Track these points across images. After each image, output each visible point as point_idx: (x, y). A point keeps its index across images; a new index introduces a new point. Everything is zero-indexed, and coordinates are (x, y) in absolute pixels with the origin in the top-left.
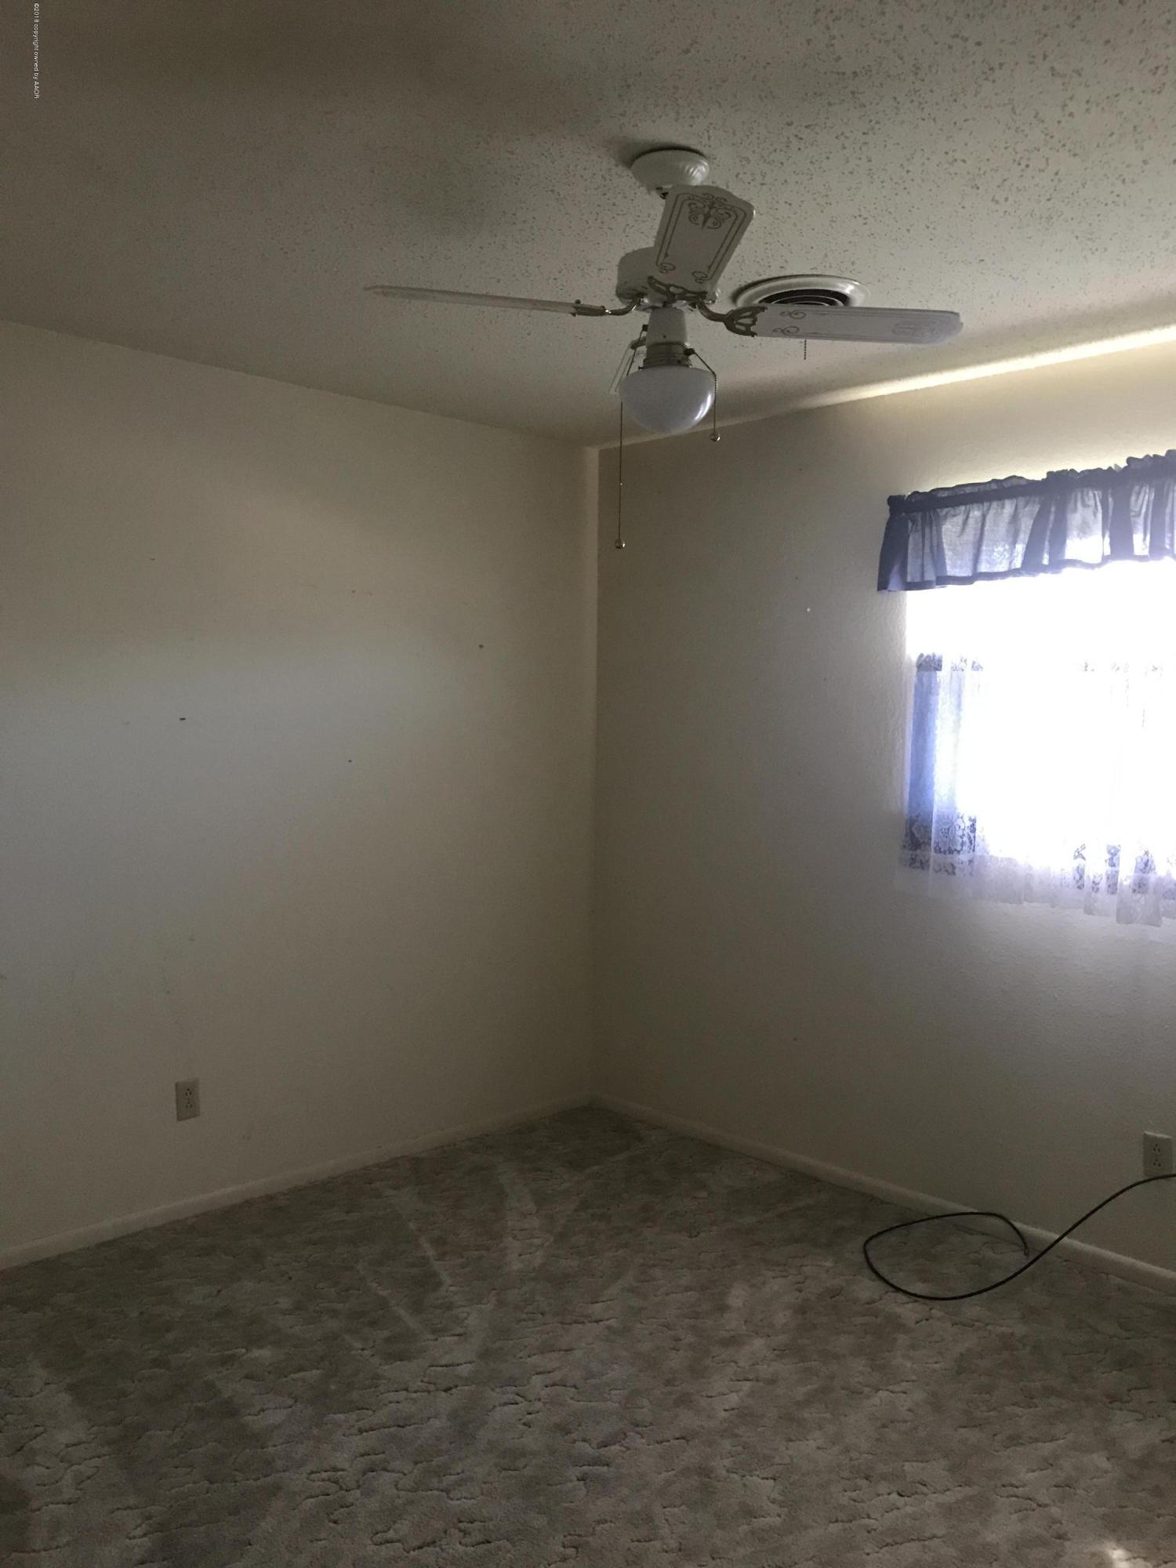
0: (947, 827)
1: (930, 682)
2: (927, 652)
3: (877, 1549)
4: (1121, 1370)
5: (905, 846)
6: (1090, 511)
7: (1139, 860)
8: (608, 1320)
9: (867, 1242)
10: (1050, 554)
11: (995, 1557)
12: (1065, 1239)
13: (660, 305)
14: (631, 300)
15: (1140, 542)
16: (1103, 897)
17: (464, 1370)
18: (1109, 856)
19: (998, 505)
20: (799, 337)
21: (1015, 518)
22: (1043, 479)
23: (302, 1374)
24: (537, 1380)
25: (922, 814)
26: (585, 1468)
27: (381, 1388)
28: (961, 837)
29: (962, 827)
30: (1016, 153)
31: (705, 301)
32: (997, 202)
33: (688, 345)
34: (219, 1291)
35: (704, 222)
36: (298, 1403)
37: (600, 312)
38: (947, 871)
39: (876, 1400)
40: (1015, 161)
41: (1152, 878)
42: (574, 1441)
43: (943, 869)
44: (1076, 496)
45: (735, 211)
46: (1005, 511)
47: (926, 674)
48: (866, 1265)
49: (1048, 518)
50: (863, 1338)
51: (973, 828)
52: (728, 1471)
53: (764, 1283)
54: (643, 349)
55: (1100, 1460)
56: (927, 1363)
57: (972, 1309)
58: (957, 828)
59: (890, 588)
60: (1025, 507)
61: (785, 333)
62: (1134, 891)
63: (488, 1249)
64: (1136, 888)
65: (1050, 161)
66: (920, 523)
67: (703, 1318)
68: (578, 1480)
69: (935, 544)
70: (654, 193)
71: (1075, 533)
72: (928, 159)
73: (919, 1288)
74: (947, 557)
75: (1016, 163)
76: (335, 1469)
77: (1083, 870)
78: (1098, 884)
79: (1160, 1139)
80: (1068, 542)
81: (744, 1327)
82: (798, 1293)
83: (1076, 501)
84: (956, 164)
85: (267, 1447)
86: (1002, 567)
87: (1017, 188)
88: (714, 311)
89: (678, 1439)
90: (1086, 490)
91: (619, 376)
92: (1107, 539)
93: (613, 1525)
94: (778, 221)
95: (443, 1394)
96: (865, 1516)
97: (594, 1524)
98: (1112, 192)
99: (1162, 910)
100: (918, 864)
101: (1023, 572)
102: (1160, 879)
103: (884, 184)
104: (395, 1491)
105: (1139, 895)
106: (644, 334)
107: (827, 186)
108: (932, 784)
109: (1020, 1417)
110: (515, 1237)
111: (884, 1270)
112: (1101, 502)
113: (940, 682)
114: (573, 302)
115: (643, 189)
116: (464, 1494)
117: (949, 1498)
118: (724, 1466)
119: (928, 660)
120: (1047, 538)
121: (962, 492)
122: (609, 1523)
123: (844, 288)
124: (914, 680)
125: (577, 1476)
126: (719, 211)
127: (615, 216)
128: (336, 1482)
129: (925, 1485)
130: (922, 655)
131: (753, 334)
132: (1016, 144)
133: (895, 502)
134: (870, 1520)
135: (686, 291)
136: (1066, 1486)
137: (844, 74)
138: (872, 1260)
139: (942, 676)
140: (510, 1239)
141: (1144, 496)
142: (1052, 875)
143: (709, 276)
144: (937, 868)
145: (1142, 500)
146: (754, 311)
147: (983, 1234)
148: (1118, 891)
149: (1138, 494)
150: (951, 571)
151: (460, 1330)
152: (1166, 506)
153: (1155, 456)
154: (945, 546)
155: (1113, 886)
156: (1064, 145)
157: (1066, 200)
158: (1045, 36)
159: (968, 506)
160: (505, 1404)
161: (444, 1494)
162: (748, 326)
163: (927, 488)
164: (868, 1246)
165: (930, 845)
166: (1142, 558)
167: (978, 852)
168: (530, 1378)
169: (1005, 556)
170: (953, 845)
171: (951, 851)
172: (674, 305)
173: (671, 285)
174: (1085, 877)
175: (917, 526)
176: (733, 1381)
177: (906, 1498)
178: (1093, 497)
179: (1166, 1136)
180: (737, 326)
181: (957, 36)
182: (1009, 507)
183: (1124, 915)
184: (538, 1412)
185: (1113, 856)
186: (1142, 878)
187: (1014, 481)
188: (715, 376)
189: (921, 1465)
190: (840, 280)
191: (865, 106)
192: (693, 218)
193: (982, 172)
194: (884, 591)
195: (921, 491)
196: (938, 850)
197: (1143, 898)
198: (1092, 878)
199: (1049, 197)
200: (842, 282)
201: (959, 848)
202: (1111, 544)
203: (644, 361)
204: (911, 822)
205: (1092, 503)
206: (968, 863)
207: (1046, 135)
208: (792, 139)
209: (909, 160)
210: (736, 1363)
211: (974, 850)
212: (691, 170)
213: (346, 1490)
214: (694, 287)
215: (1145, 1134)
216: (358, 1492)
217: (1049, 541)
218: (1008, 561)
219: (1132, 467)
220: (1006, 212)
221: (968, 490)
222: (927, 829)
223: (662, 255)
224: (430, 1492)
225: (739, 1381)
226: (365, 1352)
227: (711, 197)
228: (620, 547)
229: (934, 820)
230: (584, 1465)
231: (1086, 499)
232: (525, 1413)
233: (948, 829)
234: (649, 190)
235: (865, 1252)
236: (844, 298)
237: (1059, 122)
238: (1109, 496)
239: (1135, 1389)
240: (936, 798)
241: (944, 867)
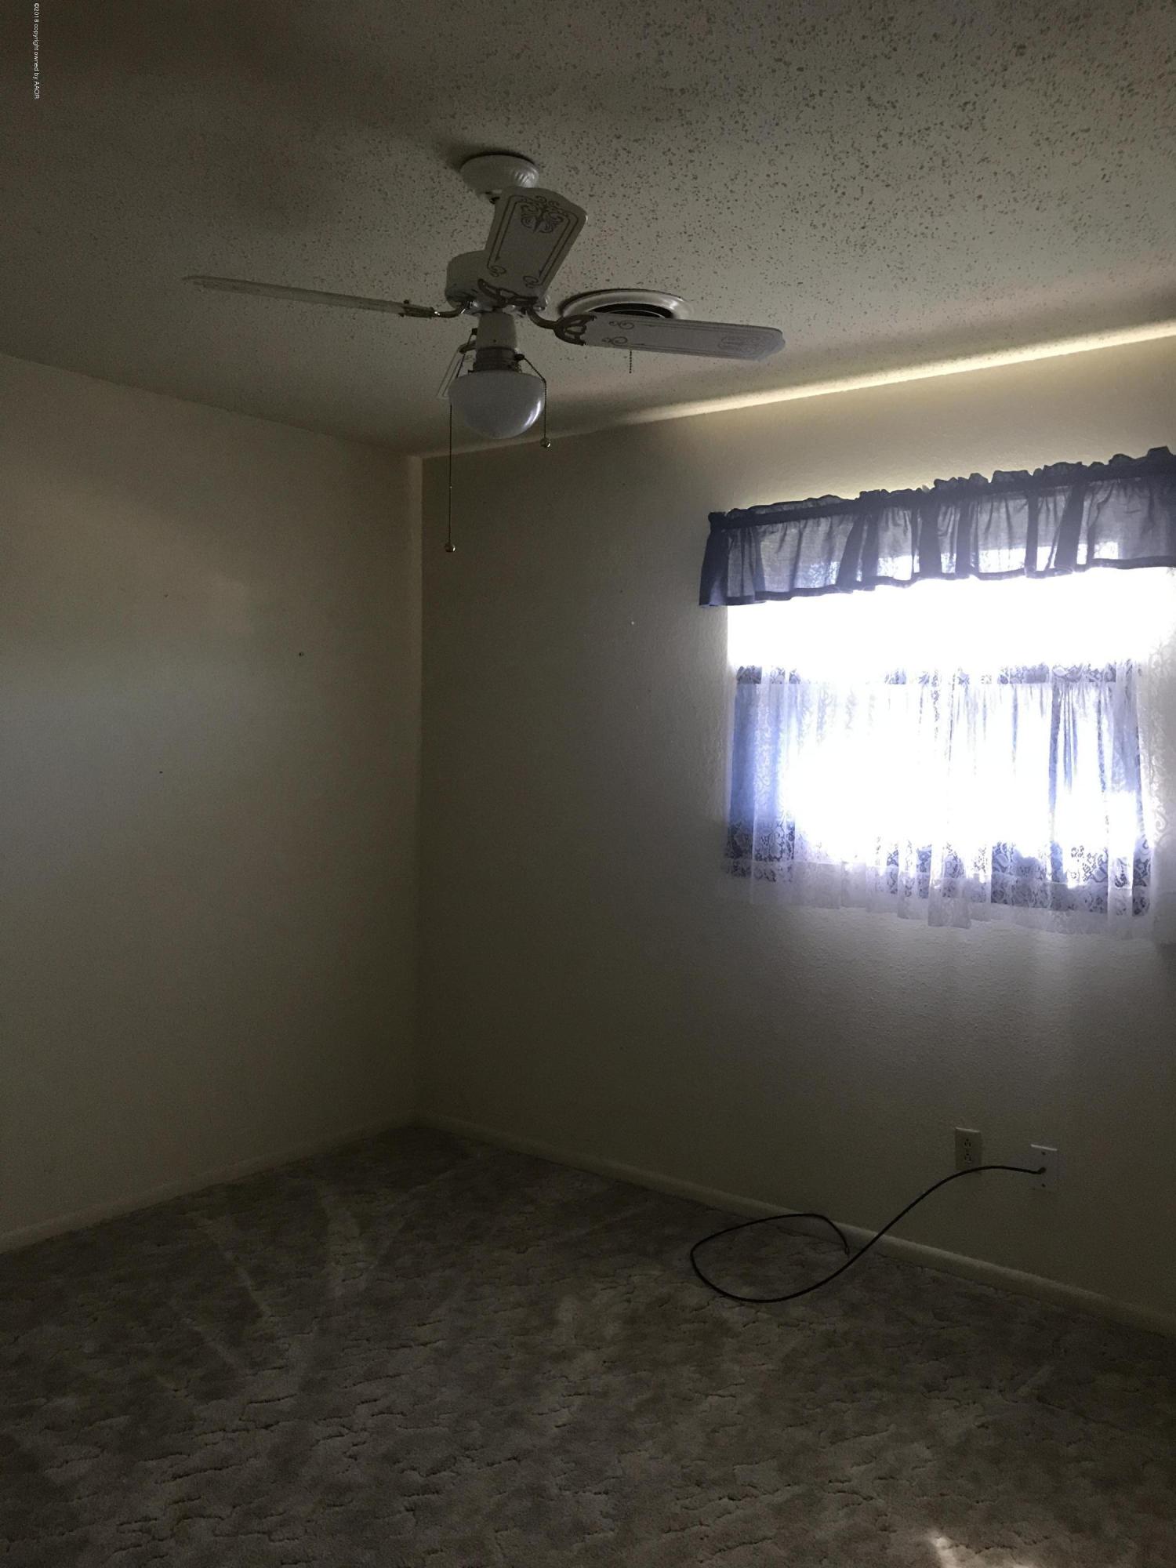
0: (766, 835)
1: (750, 695)
2: (746, 664)
3: (710, 1556)
4: (937, 1360)
5: (727, 854)
6: (900, 530)
7: (948, 864)
8: (435, 1342)
9: (693, 1249)
10: (863, 570)
11: (824, 1554)
12: (884, 1236)
13: (489, 309)
14: (460, 304)
15: (946, 561)
16: (915, 902)
17: (286, 1405)
18: (920, 862)
19: (814, 523)
20: (625, 347)
21: (830, 536)
22: (856, 499)
23: (108, 1422)
24: (363, 1409)
25: (743, 822)
26: (415, 1497)
27: (196, 1431)
28: (781, 845)
29: (782, 835)
30: (834, 180)
31: (535, 308)
32: (815, 227)
33: (518, 350)
34: (16, 1339)
35: (536, 227)
36: (105, 1452)
37: (428, 313)
38: (767, 878)
39: (705, 1405)
40: (832, 188)
41: (960, 883)
42: (403, 1471)
43: (764, 876)
44: (887, 515)
45: (567, 216)
46: (820, 528)
47: (746, 686)
48: (693, 1272)
49: (861, 536)
50: (693, 1344)
51: (792, 836)
52: (560, 1489)
53: (594, 1295)
54: (472, 353)
55: (920, 1449)
56: (754, 1365)
57: (796, 1310)
58: (777, 835)
59: (712, 602)
60: (840, 525)
61: (612, 342)
62: (945, 895)
63: (310, 1276)
64: (946, 891)
65: (864, 189)
66: (739, 538)
67: (533, 1334)
68: (408, 1510)
69: (754, 560)
70: (484, 197)
71: (886, 551)
72: (751, 181)
73: (745, 1291)
74: (765, 573)
75: (833, 190)
76: (146, 1519)
77: (896, 875)
78: (911, 888)
79: (971, 1134)
80: (881, 560)
81: (574, 1342)
82: (626, 1304)
83: (887, 522)
84: (776, 187)
85: (72, 1501)
86: (817, 584)
87: (834, 214)
88: (543, 318)
89: (509, 1459)
90: (896, 509)
91: (448, 378)
92: (917, 558)
93: (444, 1554)
94: (605, 234)
95: (263, 1431)
96: (698, 1523)
97: (423, 1555)
98: (921, 224)
99: (971, 913)
100: (739, 871)
101: (838, 588)
102: (969, 883)
103: (709, 203)
104: (213, 1538)
105: (949, 899)
106: (474, 338)
107: (653, 200)
108: (752, 794)
109: (844, 1412)
110: (338, 1263)
111: (710, 1276)
112: (911, 522)
113: (759, 695)
114: (402, 302)
115: (472, 194)
116: (287, 1535)
117: (779, 1498)
118: (557, 1484)
119: (747, 672)
120: (860, 555)
121: (780, 510)
122: (440, 1553)
123: (668, 304)
124: (735, 693)
125: (405, 1507)
126: (552, 215)
127: (443, 220)
128: (148, 1531)
129: (755, 1487)
130: (742, 668)
131: (582, 343)
132: (833, 171)
133: (716, 518)
134: (703, 1527)
135: (516, 296)
136: (889, 1478)
137: (672, 90)
138: (699, 1266)
139: (762, 688)
140: (333, 1264)
141: (950, 517)
142: (867, 880)
143: (540, 282)
144: (759, 875)
145: (949, 521)
146: (584, 319)
147: (805, 1235)
148: (929, 895)
149: (945, 514)
150: (769, 586)
151: (280, 1362)
152: (971, 526)
153: (959, 478)
154: (764, 562)
155: (925, 891)
156: (877, 176)
157: (879, 229)
158: (863, 65)
159: (785, 523)
160: (330, 1437)
161: (266, 1536)
162: (577, 334)
163: (745, 505)
164: (694, 1253)
165: (751, 853)
166: (949, 576)
167: (797, 860)
168: (355, 1408)
169: (820, 572)
170: (773, 853)
171: (771, 858)
172: (504, 310)
173: (500, 289)
174: (899, 882)
175: (737, 542)
176: (564, 1396)
177: (737, 1502)
178: (903, 516)
179: (976, 1131)
180: (566, 334)
181: (780, 60)
182: (824, 525)
183: (936, 918)
184: (364, 1443)
185: (925, 859)
186: (952, 882)
187: (829, 500)
188: (545, 382)
189: (750, 1467)
190: (665, 295)
191: (691, 124)
192: (525, 219)
193: (801, 197)
194: (705, 606)
195: (740, 508)
196: (759, 858)
197: (953, 902)
198: (904, 883)
199: (862, 225)
200: (666, 298)
201: (778, 856)
202: (921, 562)
203: (474, 364)
204: (733, 830)
205: (902, 522)
206: (787, 870)
207: (862, 164)
208: (621, 152)
209: (732, 180)
210: (567, 1378)
211: (793, 858)
212: (521, 176)
213: (159, 1540)
214: (524, 292)
215: (957, 1131)
216: (172, 1542)
217: (862, 559)
218: (824, 577)
219: (940, 488)
220: (823, 237)
221: (785, 508)
222: (748, 837)
223: (493, 259)
224: (250, 1536)
225: (570, 1395)
226: (178, 1393)
227: (544, 200)
228: (450, 551)
229: (755, 829)
230: (414, 1495)
231: (897, 518)
232: (351, 1445)
233: (768, 837)
234: (479, 194)
235: (693, 1260)
236: (668, 314)
237: (874, 152)
238: (918, 516)
239: (952, 1377)
240: (757, 807)
241: (765, 874)
